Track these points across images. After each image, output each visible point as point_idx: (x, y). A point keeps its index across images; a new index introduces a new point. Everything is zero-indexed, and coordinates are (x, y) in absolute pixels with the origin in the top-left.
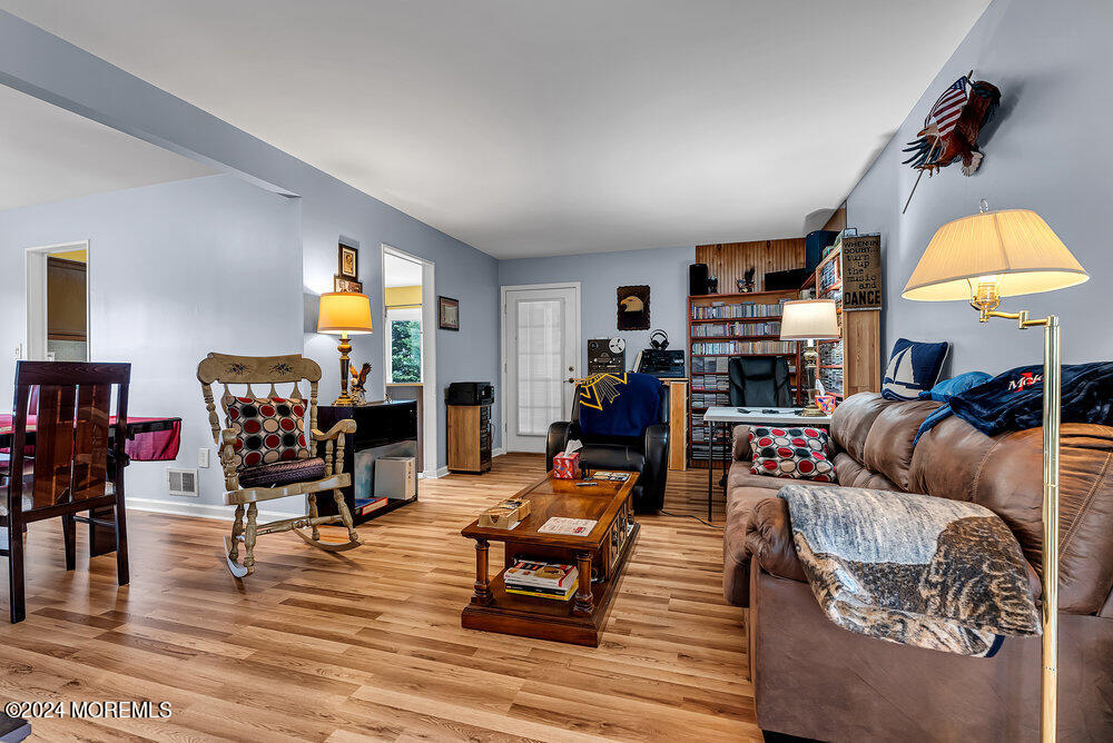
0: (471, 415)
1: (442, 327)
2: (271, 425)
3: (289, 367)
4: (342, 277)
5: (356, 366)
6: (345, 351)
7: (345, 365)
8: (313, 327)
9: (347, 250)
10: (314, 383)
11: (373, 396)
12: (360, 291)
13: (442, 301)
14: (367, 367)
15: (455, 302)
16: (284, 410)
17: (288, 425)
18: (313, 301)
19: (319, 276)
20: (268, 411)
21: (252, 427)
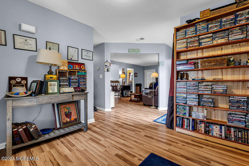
0: (138, 88)
1: (135, 76)
2: (115, 88)
3: (117, 82)
4: (123, 72)
5: (124, 81)
6: (123, 80)
7: (123, 81)
8: (120, 78)
9: (123, 69)
10: (119, 83)
11: (126, 85)
12: (124, 74)
13: (135, 73)
14: (125, 82)
15: (137, 73)
16: (116, 86)
17: (116, 88)
18: (120, 75)
19: (120, 73)
20: (114, 87)
21: (113, 88)
